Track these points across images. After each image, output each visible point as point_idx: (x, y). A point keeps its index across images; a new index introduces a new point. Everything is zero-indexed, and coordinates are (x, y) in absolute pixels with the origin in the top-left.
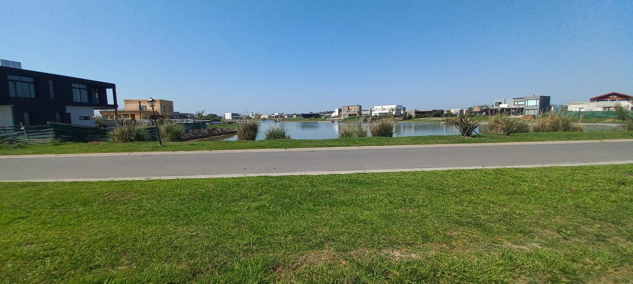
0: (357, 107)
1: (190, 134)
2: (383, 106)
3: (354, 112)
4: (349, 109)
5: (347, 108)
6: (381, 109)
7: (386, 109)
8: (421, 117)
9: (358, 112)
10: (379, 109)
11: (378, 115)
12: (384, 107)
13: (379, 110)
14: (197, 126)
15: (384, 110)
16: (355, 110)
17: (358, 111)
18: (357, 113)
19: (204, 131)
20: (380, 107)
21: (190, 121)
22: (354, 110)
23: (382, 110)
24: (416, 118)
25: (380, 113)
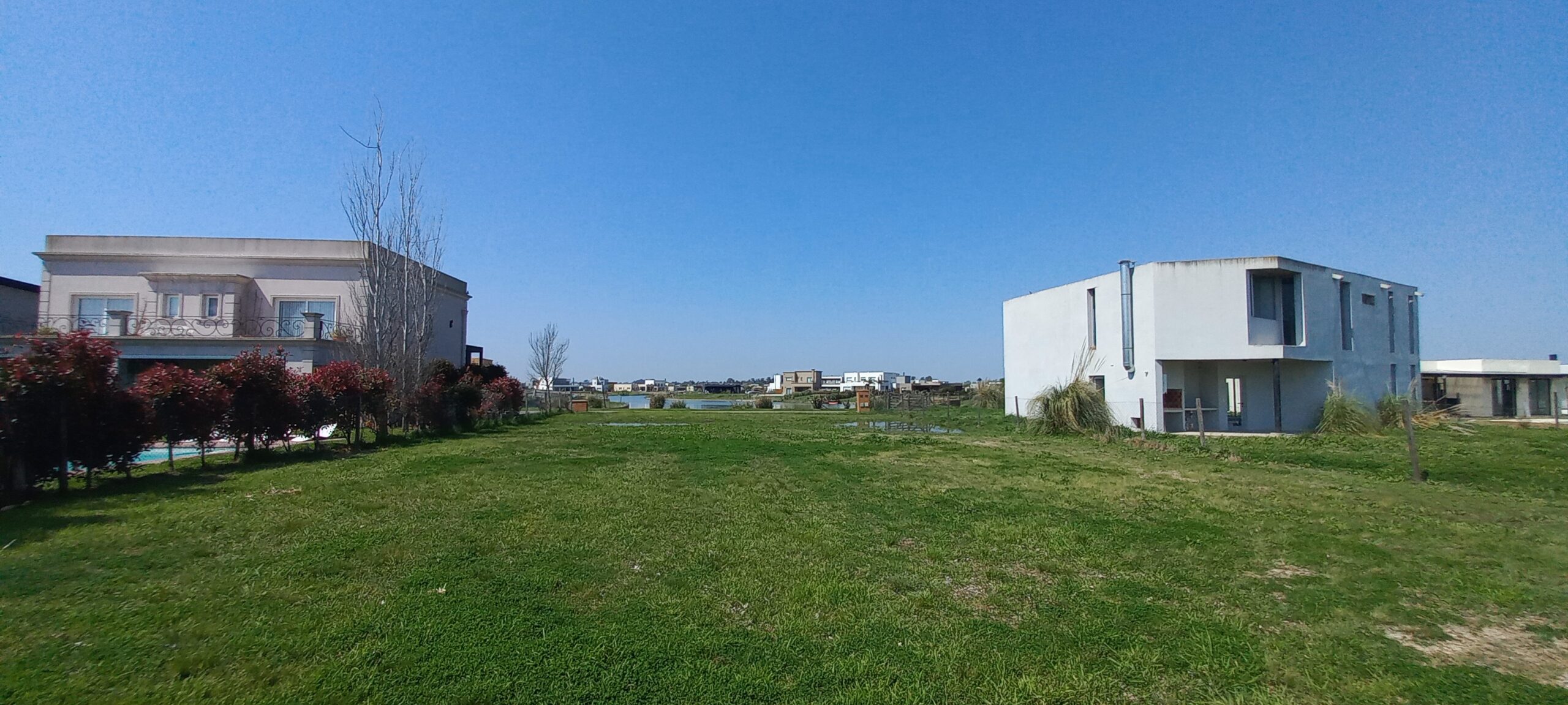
0: (811, 375)
3: (807, 383)
4: (797, 378)
5: (793, 375)
6: (857, 380)
7: (864, 380)
9: (814, 384)
10: (853, 379)
11: (850, 389)
12: (862, 375)
13: (852, 382)
15: (861, 380)
17: (814, 381)
18: (811, 385)
20: (856, 375)
22: (807, 380)
23: (859, 381)
25: (854, 387)
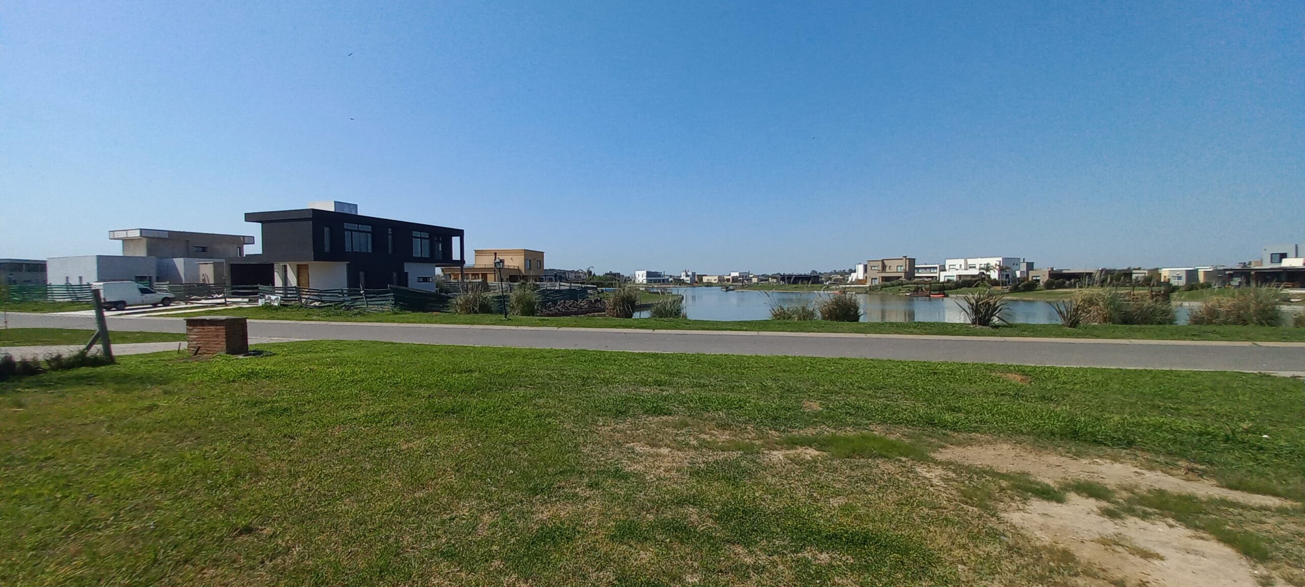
0: (902, 262)
1: (559, 308)
2: (968, 260)
3: (897, 272)
4: (884, 267)
5: (880, 262)
6: (963, 267)
7: (975, 267)
8: (1061, 286)
9: (905, 272)
10: (958, 267)
11: (955, 279)
12: (970, 262)
13: (957, 270)
14: (572, 294)
15: (970, 267)
16: (899, 268)
17: (905, 270)
18: (903, 275)
19: (582, 304)
20: (962, 262)
21: (564, 286)
22: (897, 269)
23: (966, 269)
24: (1048, 289)
25: (960, 276)
